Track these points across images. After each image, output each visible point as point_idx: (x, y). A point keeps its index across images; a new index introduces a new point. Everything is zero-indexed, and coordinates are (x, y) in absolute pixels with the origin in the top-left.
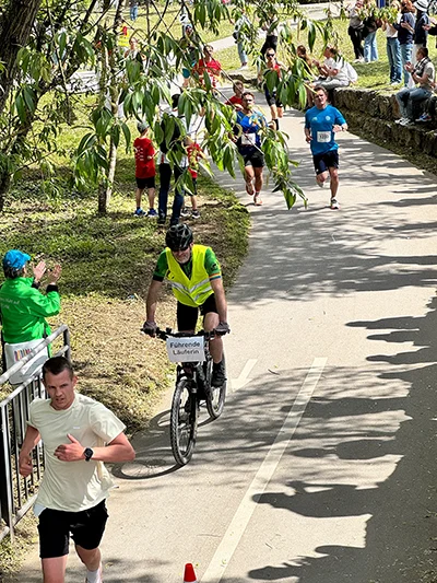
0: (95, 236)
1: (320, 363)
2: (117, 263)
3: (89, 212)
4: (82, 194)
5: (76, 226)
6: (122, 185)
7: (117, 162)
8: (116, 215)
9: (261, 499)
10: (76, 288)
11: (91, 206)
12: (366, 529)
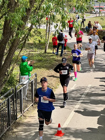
0: (44, 57)
1: (90, 86)
2: (48, 63)
3: (43, 52)
4: (41, 49)
5: (40, 55)
6: (50, 47)
7: (49, 43)
8: (48, 53)
9: (76, 111)
10: (39, 67)
11: (43, 51)
12: (98, 120)
